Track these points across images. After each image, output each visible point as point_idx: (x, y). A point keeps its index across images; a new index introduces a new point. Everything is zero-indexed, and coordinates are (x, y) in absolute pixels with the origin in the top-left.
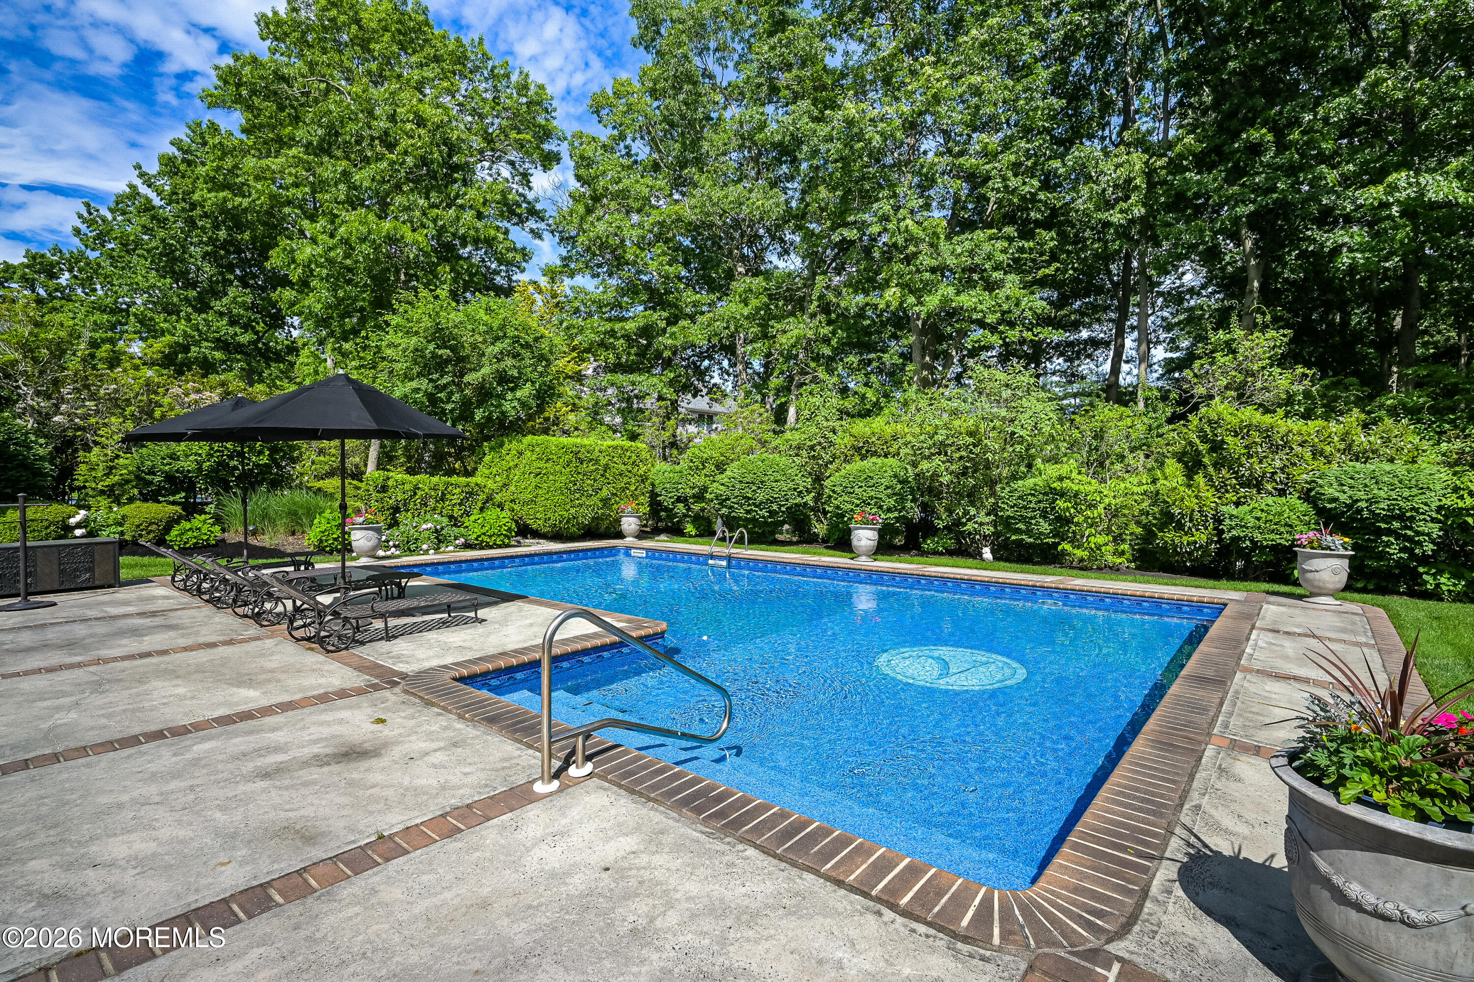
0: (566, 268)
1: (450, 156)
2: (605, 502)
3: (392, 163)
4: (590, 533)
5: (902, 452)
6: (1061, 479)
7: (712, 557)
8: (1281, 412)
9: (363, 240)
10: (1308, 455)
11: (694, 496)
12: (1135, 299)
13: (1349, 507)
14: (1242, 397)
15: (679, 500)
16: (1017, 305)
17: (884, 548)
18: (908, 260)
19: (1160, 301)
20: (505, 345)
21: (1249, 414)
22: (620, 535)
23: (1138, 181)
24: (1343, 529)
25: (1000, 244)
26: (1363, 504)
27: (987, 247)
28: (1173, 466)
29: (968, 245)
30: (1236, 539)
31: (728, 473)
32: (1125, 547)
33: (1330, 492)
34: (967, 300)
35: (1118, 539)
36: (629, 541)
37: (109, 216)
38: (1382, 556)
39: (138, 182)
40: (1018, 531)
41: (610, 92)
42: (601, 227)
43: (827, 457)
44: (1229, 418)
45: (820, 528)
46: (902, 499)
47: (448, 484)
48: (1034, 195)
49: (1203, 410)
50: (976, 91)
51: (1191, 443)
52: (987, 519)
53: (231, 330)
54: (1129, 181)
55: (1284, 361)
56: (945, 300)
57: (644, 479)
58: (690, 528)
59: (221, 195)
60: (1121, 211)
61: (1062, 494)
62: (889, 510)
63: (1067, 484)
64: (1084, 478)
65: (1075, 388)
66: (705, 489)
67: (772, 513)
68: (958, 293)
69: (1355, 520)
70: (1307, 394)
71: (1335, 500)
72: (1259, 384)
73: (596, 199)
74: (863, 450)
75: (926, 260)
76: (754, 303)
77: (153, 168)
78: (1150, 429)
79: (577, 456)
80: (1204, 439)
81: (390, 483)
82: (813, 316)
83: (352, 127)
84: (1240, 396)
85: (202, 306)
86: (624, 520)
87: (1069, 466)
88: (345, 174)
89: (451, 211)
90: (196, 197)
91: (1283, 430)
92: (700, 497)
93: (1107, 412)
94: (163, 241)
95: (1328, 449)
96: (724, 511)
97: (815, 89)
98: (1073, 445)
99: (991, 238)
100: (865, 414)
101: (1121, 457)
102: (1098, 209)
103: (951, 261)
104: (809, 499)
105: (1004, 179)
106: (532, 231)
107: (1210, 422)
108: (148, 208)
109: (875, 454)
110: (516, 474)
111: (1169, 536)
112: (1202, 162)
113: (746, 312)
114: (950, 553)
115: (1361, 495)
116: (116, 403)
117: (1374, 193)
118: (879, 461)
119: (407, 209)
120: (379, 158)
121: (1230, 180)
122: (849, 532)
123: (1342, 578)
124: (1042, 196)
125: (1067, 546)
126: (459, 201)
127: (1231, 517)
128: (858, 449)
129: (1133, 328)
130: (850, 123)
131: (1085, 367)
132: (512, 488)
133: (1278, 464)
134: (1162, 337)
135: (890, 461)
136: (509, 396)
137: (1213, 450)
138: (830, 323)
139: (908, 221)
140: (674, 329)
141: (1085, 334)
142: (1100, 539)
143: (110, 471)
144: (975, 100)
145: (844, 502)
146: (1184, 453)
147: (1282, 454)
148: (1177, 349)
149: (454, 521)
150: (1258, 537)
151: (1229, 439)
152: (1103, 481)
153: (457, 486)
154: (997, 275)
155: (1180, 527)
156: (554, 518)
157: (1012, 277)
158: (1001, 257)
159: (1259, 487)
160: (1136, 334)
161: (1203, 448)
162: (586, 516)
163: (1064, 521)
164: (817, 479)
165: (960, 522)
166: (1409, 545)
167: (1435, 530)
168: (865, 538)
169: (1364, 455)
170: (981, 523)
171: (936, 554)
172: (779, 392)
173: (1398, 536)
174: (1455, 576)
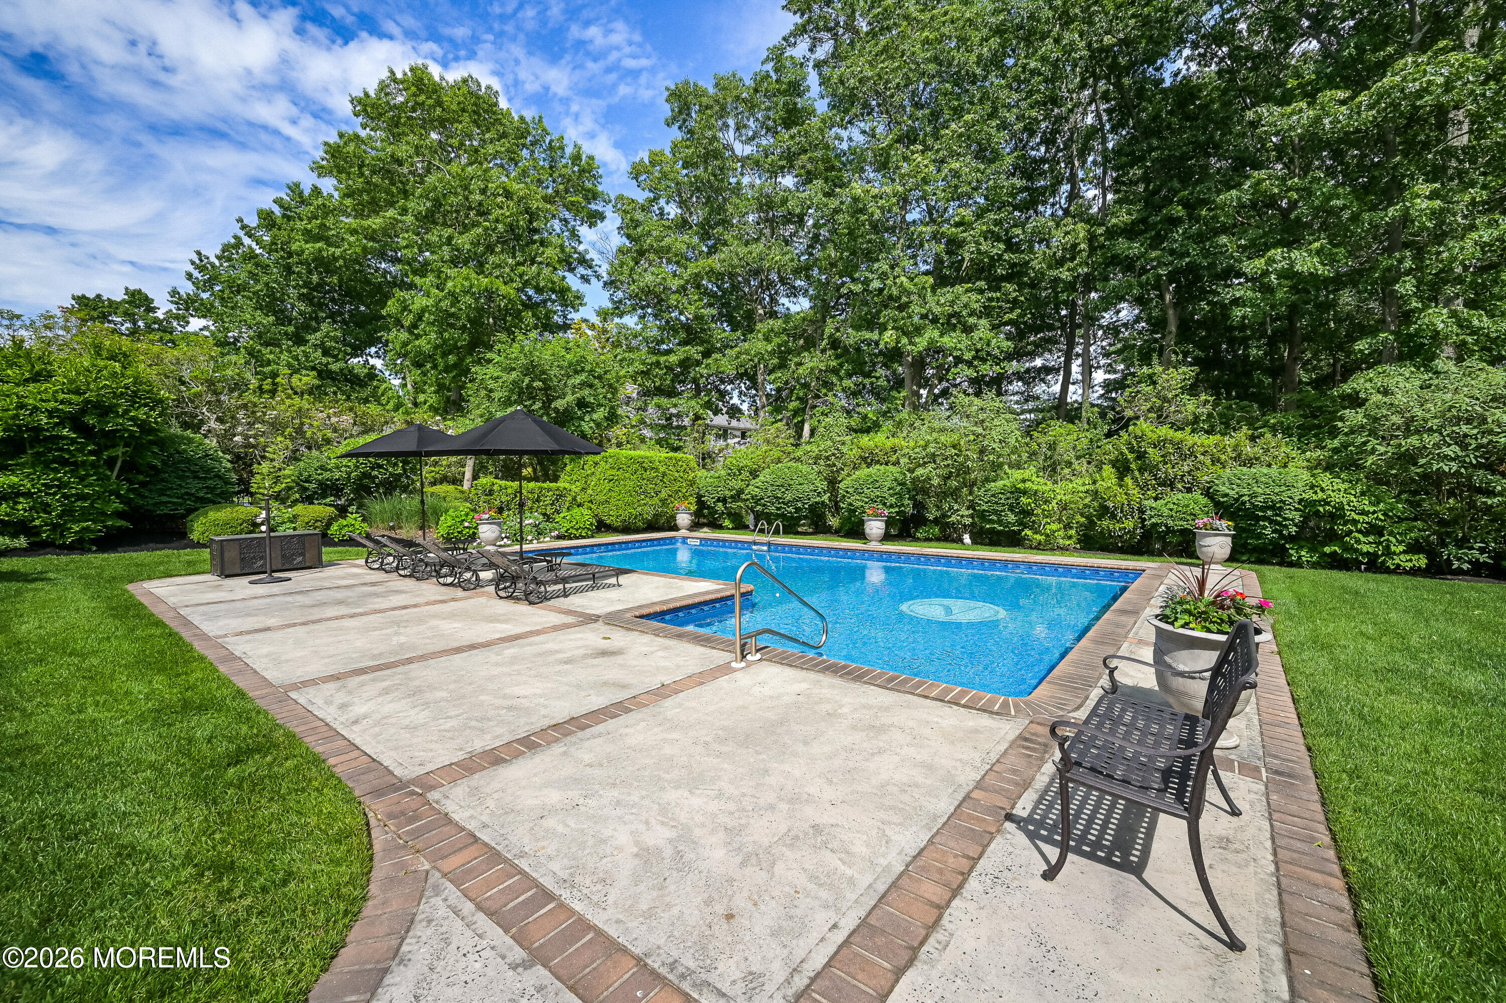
0: (618, 309)
1: (531, 222)
2: (663, 501)
3: (486, 229)
4: (651, 526)
5: (902, 461)
6: (1024, 481)
7: (755, 543)
8: (1188, 429)
9: (466, 292)
10: (1209, 462)
11: (732, 497)
12: (1080, 332)
13: (1237, 500)
14: (1161, 418)
15: (719, 500)
16: (988, 345)
17: (887, 537)
18: (902, 308)
19: (1100, 333)
20: (583, 377)
21: (1164, 431)
22: (675, 528)
23: (1083, 246)
24: (1232, 516)
25: (974, 296)
26: (1246, 498)
27: (964, 299)
28: (1108, 470)
29: (950, 297)
30: (1155, 525)
31: (761, 478)
32: (1072, 532)
33: (1223, 489)
34: (948, 341)
35: (1067, 527)
36: (683, 532)
37: (217, 263)
38: (1259, 536)
39: (241, 234)
40: (991, 521)
41: (647, 161)
42: (649, 278)
43: (839, 465)
44: (1150, 434)
45: (834, 522)
46: (901, 498)
47: (541, 488)
48: (1000, 256)
49: (1131, 428)
50: (956, 174)
51: (1122, 454)
52: (966, 513)
53: (324, 360)
54: (1075, 246)
55: (1192, 390)
56: (932, 341)
57: (692, 483)
58: (727, 523)
59: (319, 245)
60: (1069, 270)
61: (1024, 492)
62: (891, 506)
63: (1028, 485)
64: (1042, 481)
65: (1031, 405)
66: (741, 492)
67: (798, 510)
68: (942, 335)
69: (1240, 510)
70: (1210, 415)
71: (1226, 495)
72: (1172, 409)
73: (641, 253)
74: (869, 459)
75: (916, 309)
76: (777, 340)
77: (253, 221)
78: (1091, 441)
79: (643, 466)
80: (1132, 451)
81: (496, 488)
82: (823, 351)
83: (452, 199)
84: (1159, 417)
85: (299, 340)
86: (679, 516)
87: (1029, 471)
88: (450, 238)
89: (534, 268)
90: (294, 247)
91: (1190, 443)
92: (737, 497)
93: (1058, 429)
94: (267, 284)
95: (1223, 457)
96: (759, 508)
97: (826, 170)
98: (1033, 455)
99: (967, 291)
100: (868, 431)
101: (1069, 464)
102: (1050, 267)
103: (937, 310)
104: (826, 498)
105: (978, 243)
106: (582, 277)
107: (1136, 437)
108: (251, 256)
109: (878, 462)
110: (593, 481)
111: (1105, 523)
112: (1130, 232)
113: (769, 348)
114: (938, 539)
115: (1245, 491)
116: (277, 426)
117: (1259, 263)
118: (882, 468)
119: (499, 266)
120: (475, 224)
121: (1152, 247)
122: (862, 523)
123: (1226, 552)
124: (1006, 257)
125: (1029, 533)
126: (539, 259)
127: (1151, 508)
128: (864, 459)
129: (1078, 355)
130: (856, 199)
131: (1039, 389)
132: (590, 491)
133: (1186, 468)
134: (1102, 362)
135: (891, 468)
136: (587, 418)
137: (1138, 458)
138: (837, 357)
139: (903, 279)
140: (710, 361)
141: (1038, 362)
142: (1054, 527)
143: (277, 480)
144: (955, 182)
145: (856, 501)
146: (1117, 460)
147: (1189, 462)
148: (1115, 372)
149: (547, 518)
150: (1170, 523)
151: (1150, 450)
152: (1056, 482)
153: (549, 490)
154: (972, 320)
155: (1113, 516)
156: (625, 514)
157: (983, 322)
158: (976, 306)
159: (1172, 486)
160: (1080, 361)
161: (1130, 456)
162: (648, 513)
163: (1026, 513)
164: (833, 483)
165: (944, 516)
166: (1279, 527)
167: (1297, 517)
168: (875, 527)
169: (1249, 462)
170: (962, 515)
171: (927, 540)
172: (796, 412)
173: (1271, 522)
174: (1312, 550)
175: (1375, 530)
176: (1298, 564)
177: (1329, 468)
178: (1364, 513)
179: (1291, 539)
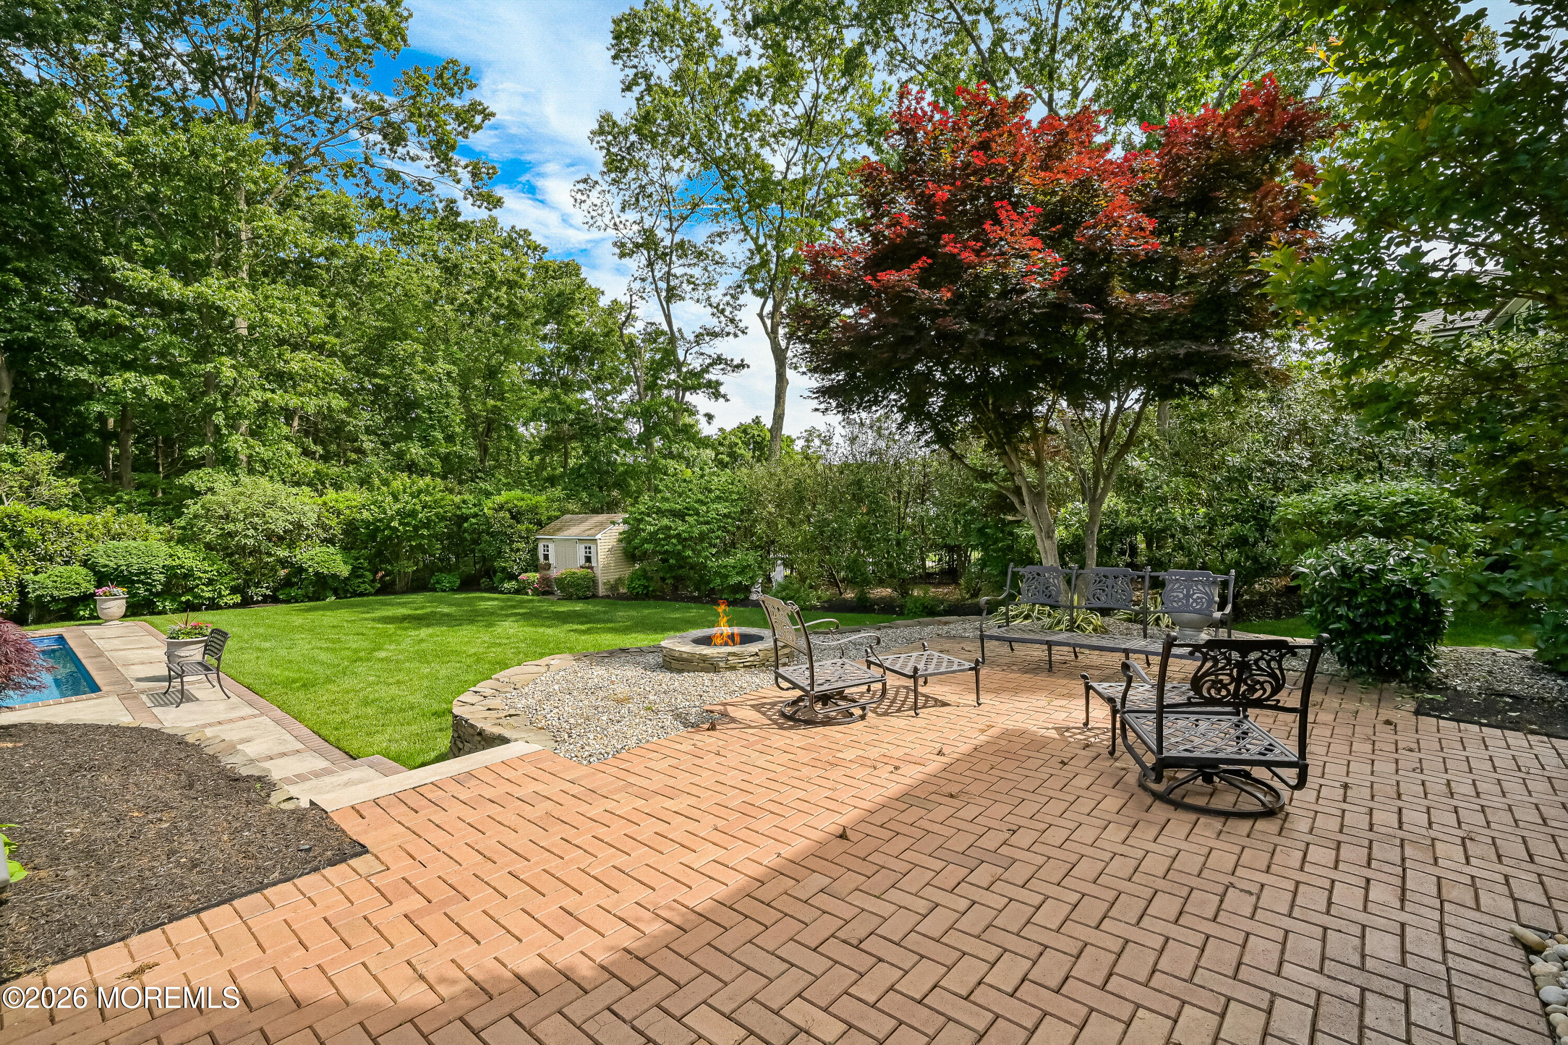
10: (84, 538)
13: (116, 569)
26: (123, 567)
38: (135, 595)
55: (59, 473)
69: (119, 577)
70: (76, 495)
71: (104, 566)
91: (66, 522)
95: (96, 533)
115: (121, 562)
123: (123, 610)
127: (33, 582)
133: (64, 544)
147: (67, 538)
150: (57, 593)
159: (51, 560)
166: (149, 586)
169: (117, 537)
173: (143, 583)
174: (173, 600)
175: (210, 582)
176: (163, 612)
177: (181, 541)
178: (205, 572)
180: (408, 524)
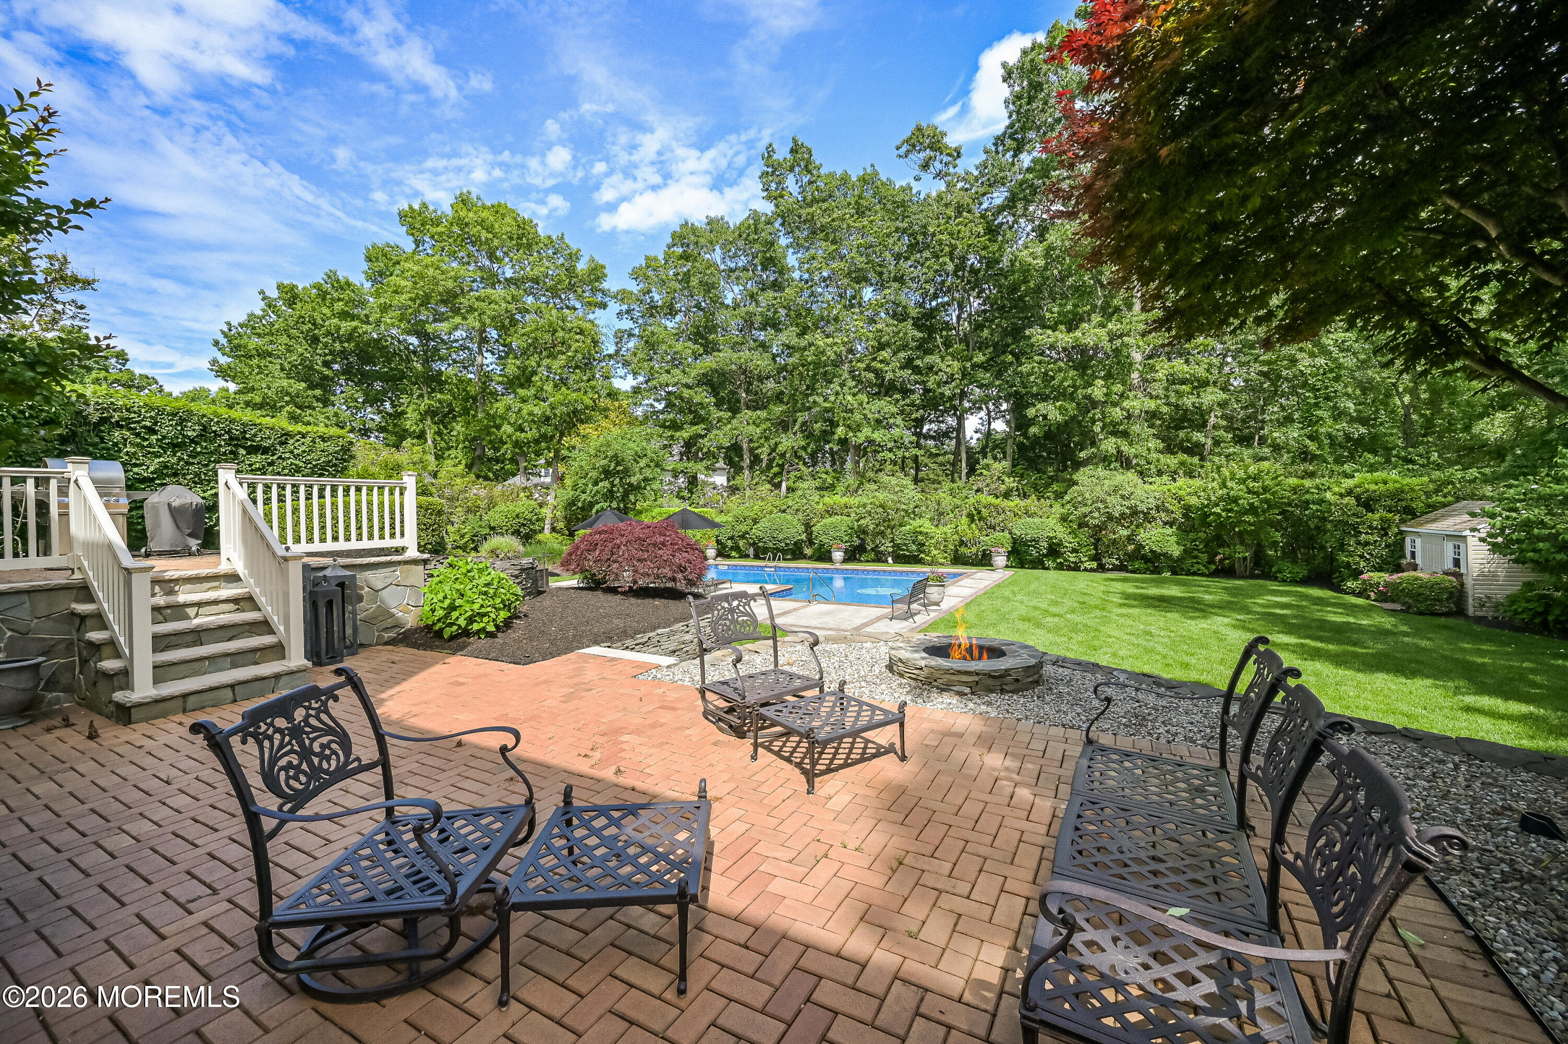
5: (851, 514)
6: (920, 526)
10: (1011, 515)
11: (740, 536)
14: (992, 490)
15: (729, 538)
17: (845, 561)
18: (848, 411)
21: (991, 499)
23: (957, 375)
24: (1019, 545)
26: (1024, 536)
28: (964, 519)
31: (761, 524)
32: (947, 555)
33: (1015, 531)
34: (877, 436)
35: (944, 552)
38: (1031, 555)
40: (903, 550)
43: (812, 515)
44: (982, 501)
45: (808, 551)
46: (852, 537)
51: (970, 511)
52: (889, 545)
54: (953, 375)
55: (1009, 474)
56: (867, 435)
58: (734, 554)
60: (950, 389)
61: (921, 533)
62: (847, 542)
63: (922, 529)
64: (929, 526)
66: (745, 533)
67: (787, 545)
68: (873, 432)
70: (1018, 488)
74: (830, 512)
77: (274, 293)
82: (795, 434)
84: (990, 490)
86: (707, 550)
87: (923, 521)
91: (1002, 505)
92: (745, 536)
95: (1020, 512)
96: (762, 544)
98: (927, 508)
99: (888, 402)
103: (870, 415)
104: (804, 537)
105: (894, 372)
109: (836, 514)
111: (963, 549)
114: (873, 561)
118: (839, 518)
122: (830, 552)
123: (1006, 562)
124: (913, 377)
125: (923, 556)
127: (982, 541)
128: (827, 512)
133: (1001, 519)
135: (846, 518)
137: (977, 514)
138: (804, 440)
142: (937, 552)
145: (825, 539)
146: (968, 514)
147: (1002, 516)
151: (982, 510)
155: (967, 546)
158: (894, 410)
159: (994, 528)
161: (973, 513)
163: (921, 544)
164: (808, 526)
165: (877, 546)
166: (1039, 550)
167: (1045, 544)
168: (838, 555)
170: (887, 546)
171: (867, 561)
172: (776, 475)
173: (1036, 547)
174: (1052, 561)
175: (1074, 551)
176: (1048, 568)
177: (1062, 519)
178: (1070, 542)
179: (1045, 556)
180: (1230, 510)
